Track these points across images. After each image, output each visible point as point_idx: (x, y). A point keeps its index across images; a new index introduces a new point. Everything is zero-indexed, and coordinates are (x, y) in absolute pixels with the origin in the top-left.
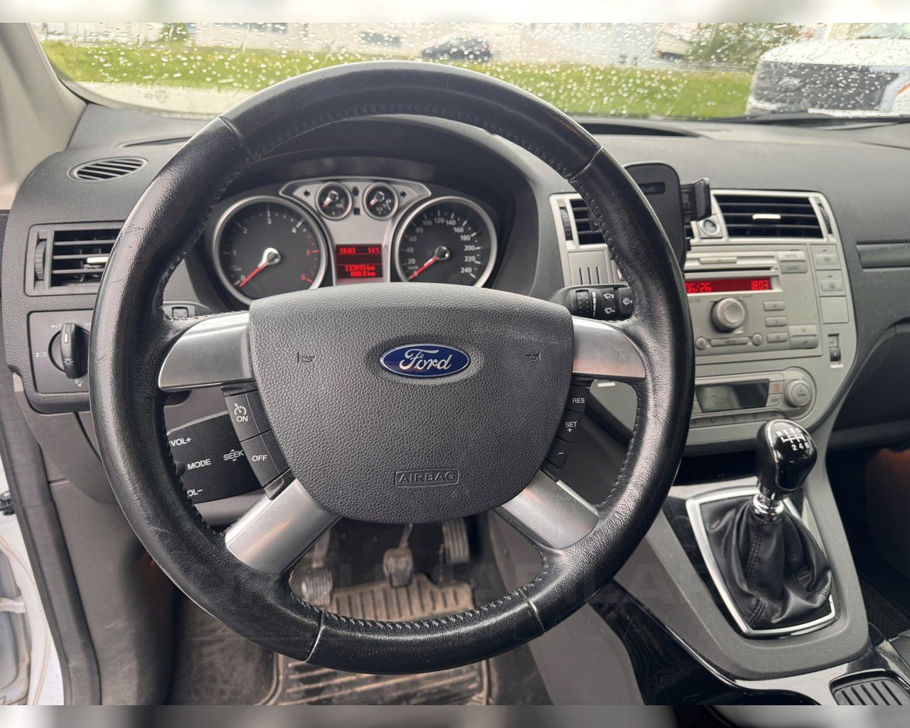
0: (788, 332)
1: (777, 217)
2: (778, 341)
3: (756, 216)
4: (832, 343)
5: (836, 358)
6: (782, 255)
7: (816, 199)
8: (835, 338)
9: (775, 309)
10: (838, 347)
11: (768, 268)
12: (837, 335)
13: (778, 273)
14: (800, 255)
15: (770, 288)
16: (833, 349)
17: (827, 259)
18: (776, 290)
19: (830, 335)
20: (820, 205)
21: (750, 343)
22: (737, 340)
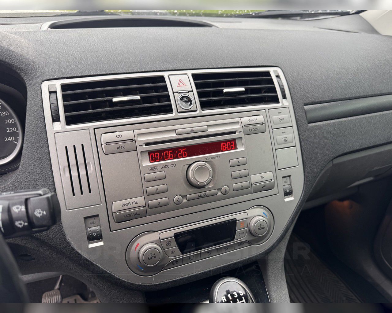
0: (250, 181)
1: (242, 89)
2: (242, 188)
3: (226, 90)
4: (285, 182)
5: (288, 193)
6: (245, 120)
7: (275, 72)
8: (288, 178)
9: (239, 164)
10: (290, 184)
11: (234, 132)
12: (290, 176)
13: (242, 135)
14: (260, 119)
15: (236, 148)
16: (286, 186)
17: (281, 120)
18: (240, 149)
19: (283, 177)
20: (278, 76)
21: (219, 194)
22: (209, 192)
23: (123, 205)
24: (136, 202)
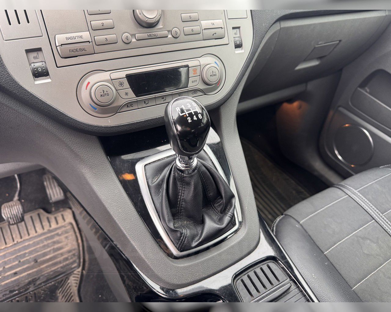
0: (200, 25)
2: (193, 34)
4: (236, 34)
5: (238, 46)
8: (238, 30)
10: (240, 37)
12: (239, 28)
16: (237, 39)
19: (234, 28)
21: (170, 36)
22: (159, 33)
23: (67, 39)
24: (81, 37)
